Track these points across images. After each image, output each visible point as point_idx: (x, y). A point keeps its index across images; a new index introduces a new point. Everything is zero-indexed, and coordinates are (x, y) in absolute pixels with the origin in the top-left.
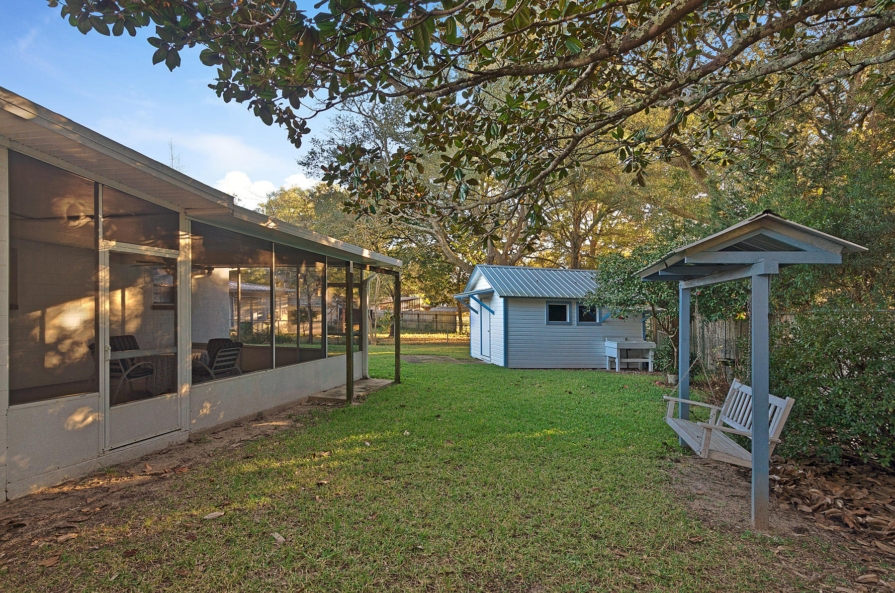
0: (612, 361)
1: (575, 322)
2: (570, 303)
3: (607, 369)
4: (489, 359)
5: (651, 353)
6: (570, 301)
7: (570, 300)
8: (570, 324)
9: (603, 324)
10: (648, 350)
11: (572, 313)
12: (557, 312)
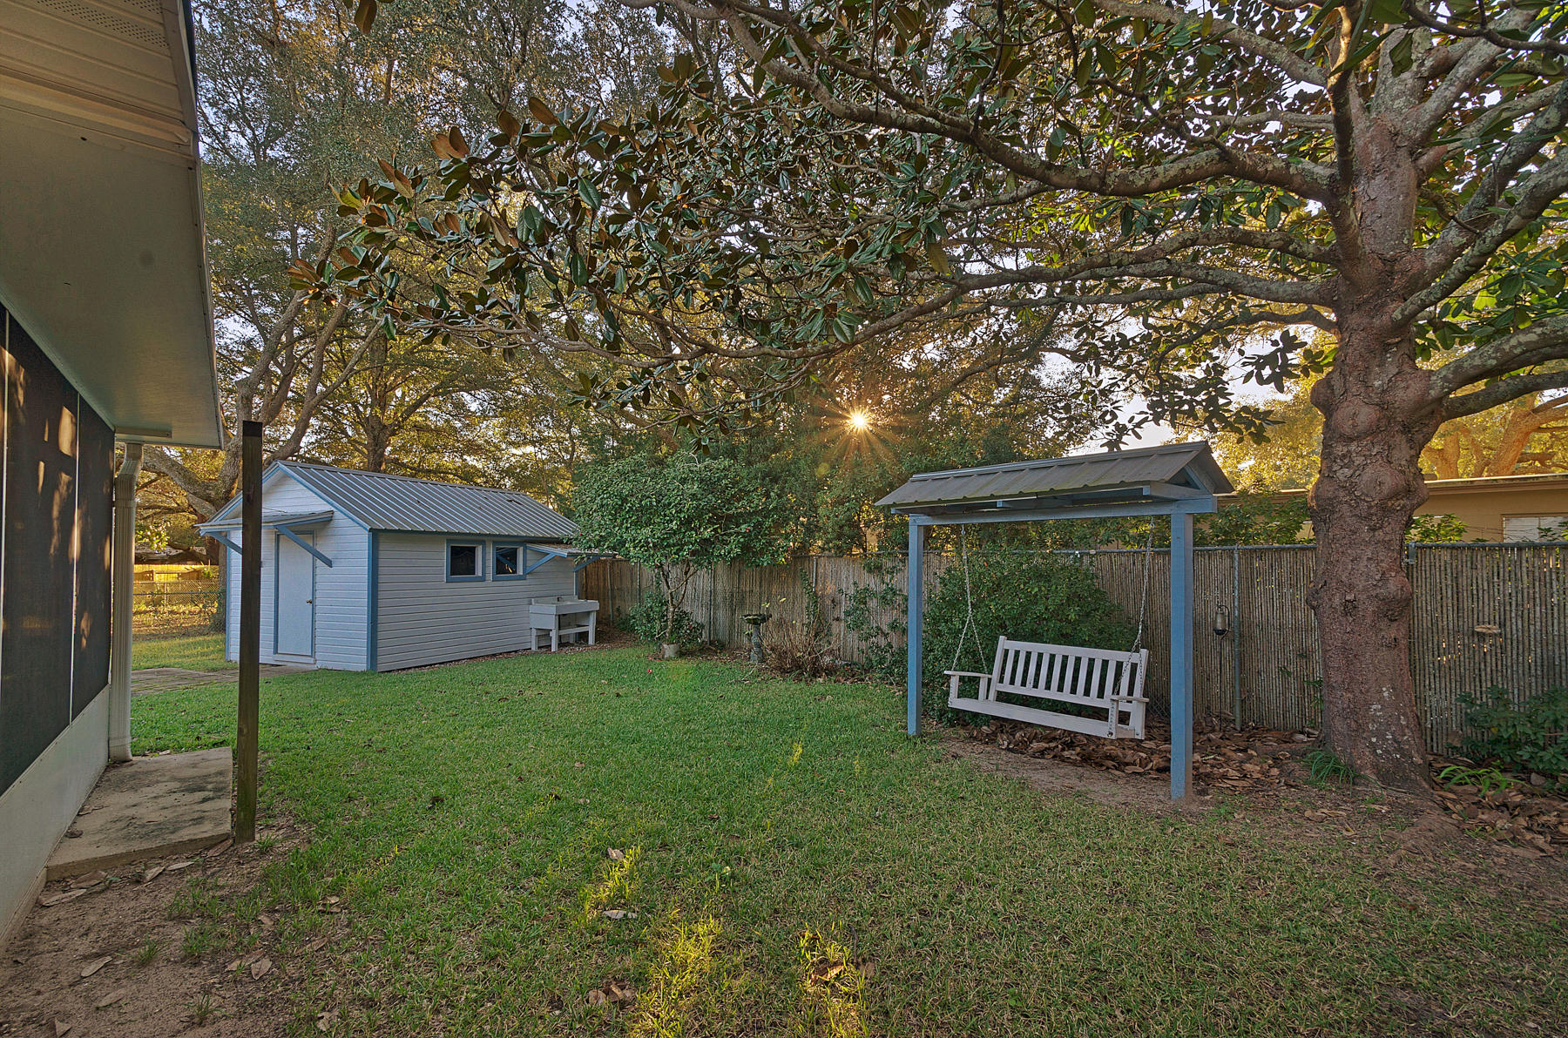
0: (544, 634)
1: (490, 576)
2: (483, 543)
3: (533, 649)
4: (311, 660)
5: (592, 620)
6: (482, 539)
7: (484, 538)
8: (483, 579)
9: (528, 577)
10: (588, 613)
11: (485, 559)
12: (462, 559)
